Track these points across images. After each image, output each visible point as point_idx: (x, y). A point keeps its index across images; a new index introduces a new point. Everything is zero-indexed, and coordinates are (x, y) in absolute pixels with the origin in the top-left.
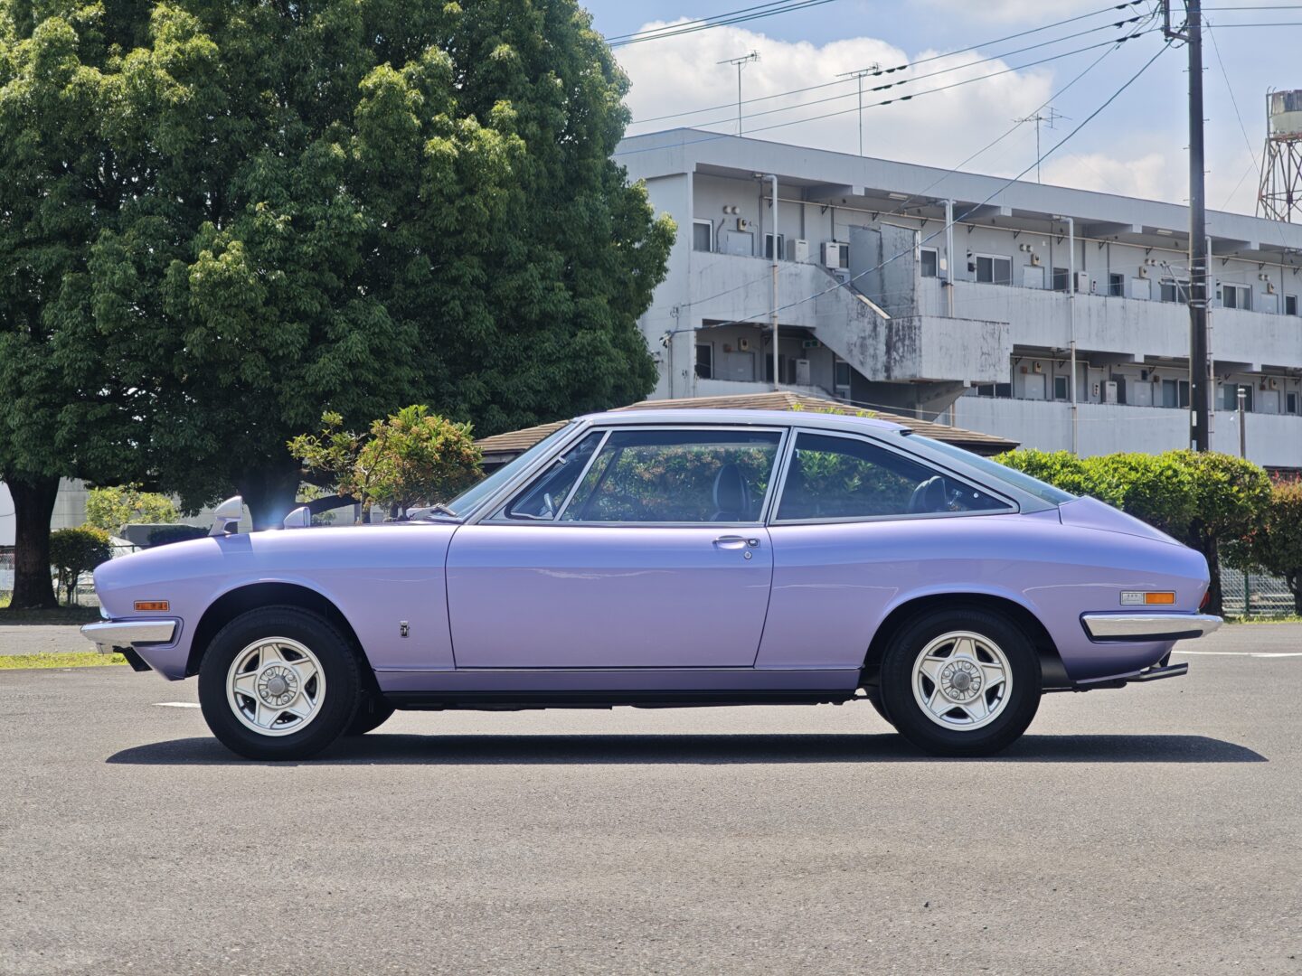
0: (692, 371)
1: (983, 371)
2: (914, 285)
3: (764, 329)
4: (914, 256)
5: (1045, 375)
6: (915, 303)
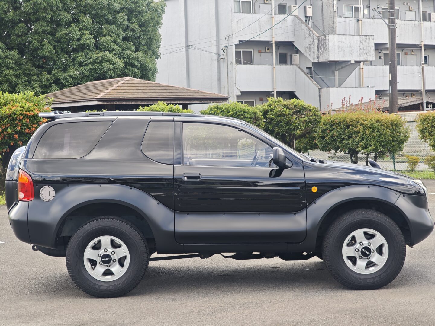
0: (234, 62)
1: (361, 56)
2: (334, 22)
3: (270, 43)
4: (334, 10)
5: (417, 55)
6: (334, 29)
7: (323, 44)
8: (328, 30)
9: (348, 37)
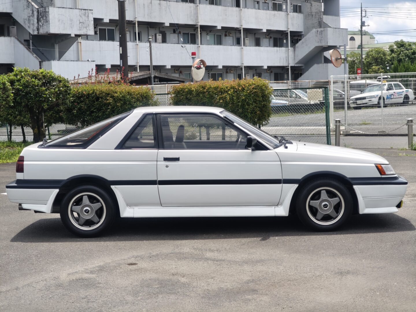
1: (80, 30)
5: (130, 31)
6: (53, 2)
7: (43, 17)
8: (47, 3)
9: (68, 10)
